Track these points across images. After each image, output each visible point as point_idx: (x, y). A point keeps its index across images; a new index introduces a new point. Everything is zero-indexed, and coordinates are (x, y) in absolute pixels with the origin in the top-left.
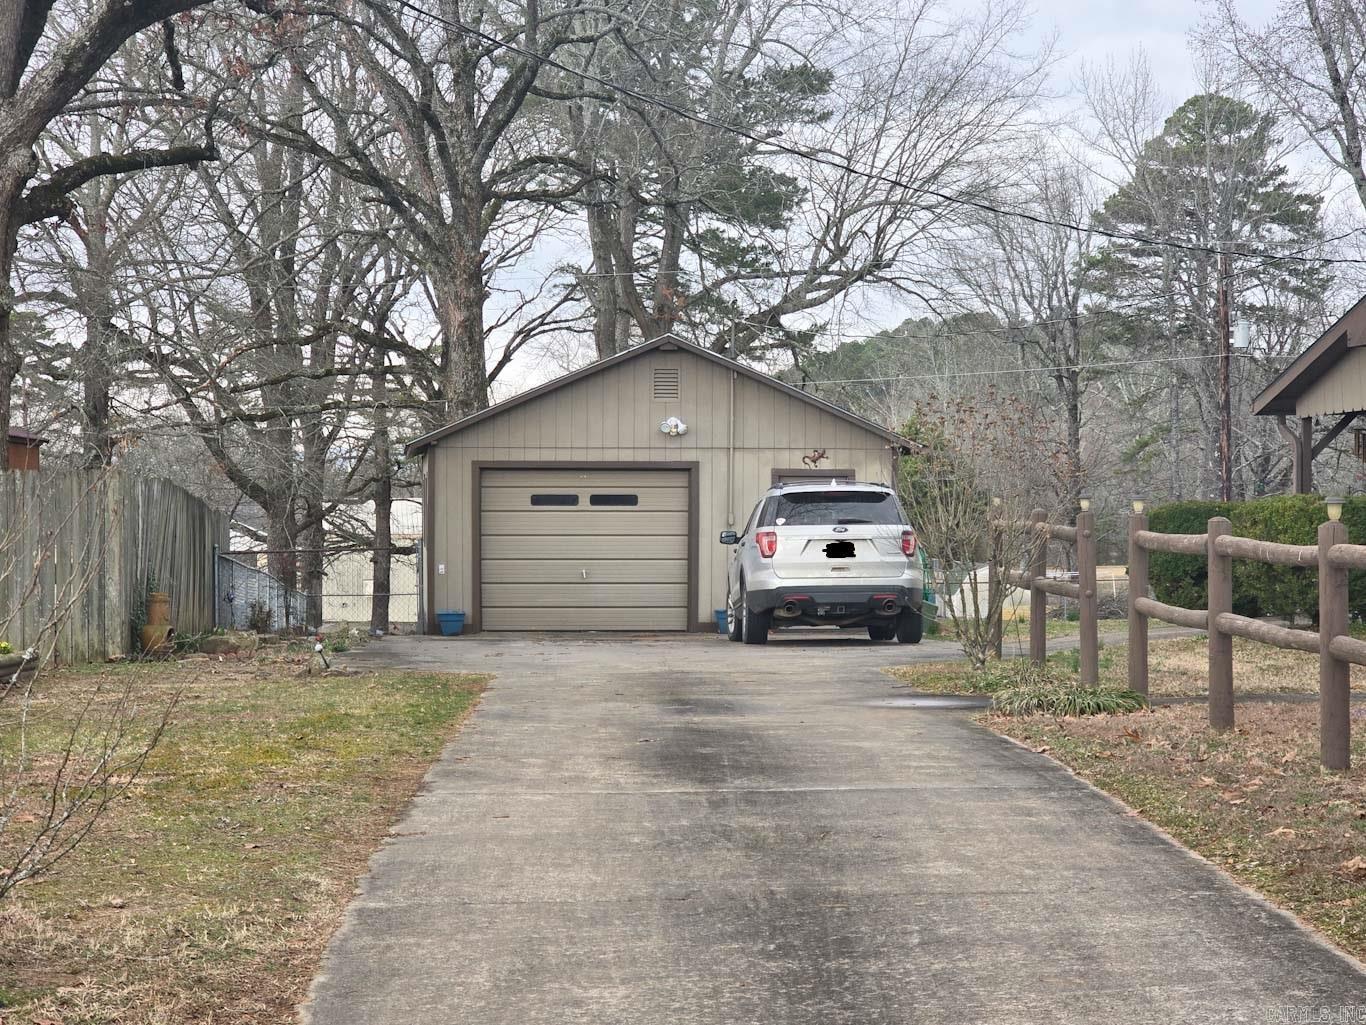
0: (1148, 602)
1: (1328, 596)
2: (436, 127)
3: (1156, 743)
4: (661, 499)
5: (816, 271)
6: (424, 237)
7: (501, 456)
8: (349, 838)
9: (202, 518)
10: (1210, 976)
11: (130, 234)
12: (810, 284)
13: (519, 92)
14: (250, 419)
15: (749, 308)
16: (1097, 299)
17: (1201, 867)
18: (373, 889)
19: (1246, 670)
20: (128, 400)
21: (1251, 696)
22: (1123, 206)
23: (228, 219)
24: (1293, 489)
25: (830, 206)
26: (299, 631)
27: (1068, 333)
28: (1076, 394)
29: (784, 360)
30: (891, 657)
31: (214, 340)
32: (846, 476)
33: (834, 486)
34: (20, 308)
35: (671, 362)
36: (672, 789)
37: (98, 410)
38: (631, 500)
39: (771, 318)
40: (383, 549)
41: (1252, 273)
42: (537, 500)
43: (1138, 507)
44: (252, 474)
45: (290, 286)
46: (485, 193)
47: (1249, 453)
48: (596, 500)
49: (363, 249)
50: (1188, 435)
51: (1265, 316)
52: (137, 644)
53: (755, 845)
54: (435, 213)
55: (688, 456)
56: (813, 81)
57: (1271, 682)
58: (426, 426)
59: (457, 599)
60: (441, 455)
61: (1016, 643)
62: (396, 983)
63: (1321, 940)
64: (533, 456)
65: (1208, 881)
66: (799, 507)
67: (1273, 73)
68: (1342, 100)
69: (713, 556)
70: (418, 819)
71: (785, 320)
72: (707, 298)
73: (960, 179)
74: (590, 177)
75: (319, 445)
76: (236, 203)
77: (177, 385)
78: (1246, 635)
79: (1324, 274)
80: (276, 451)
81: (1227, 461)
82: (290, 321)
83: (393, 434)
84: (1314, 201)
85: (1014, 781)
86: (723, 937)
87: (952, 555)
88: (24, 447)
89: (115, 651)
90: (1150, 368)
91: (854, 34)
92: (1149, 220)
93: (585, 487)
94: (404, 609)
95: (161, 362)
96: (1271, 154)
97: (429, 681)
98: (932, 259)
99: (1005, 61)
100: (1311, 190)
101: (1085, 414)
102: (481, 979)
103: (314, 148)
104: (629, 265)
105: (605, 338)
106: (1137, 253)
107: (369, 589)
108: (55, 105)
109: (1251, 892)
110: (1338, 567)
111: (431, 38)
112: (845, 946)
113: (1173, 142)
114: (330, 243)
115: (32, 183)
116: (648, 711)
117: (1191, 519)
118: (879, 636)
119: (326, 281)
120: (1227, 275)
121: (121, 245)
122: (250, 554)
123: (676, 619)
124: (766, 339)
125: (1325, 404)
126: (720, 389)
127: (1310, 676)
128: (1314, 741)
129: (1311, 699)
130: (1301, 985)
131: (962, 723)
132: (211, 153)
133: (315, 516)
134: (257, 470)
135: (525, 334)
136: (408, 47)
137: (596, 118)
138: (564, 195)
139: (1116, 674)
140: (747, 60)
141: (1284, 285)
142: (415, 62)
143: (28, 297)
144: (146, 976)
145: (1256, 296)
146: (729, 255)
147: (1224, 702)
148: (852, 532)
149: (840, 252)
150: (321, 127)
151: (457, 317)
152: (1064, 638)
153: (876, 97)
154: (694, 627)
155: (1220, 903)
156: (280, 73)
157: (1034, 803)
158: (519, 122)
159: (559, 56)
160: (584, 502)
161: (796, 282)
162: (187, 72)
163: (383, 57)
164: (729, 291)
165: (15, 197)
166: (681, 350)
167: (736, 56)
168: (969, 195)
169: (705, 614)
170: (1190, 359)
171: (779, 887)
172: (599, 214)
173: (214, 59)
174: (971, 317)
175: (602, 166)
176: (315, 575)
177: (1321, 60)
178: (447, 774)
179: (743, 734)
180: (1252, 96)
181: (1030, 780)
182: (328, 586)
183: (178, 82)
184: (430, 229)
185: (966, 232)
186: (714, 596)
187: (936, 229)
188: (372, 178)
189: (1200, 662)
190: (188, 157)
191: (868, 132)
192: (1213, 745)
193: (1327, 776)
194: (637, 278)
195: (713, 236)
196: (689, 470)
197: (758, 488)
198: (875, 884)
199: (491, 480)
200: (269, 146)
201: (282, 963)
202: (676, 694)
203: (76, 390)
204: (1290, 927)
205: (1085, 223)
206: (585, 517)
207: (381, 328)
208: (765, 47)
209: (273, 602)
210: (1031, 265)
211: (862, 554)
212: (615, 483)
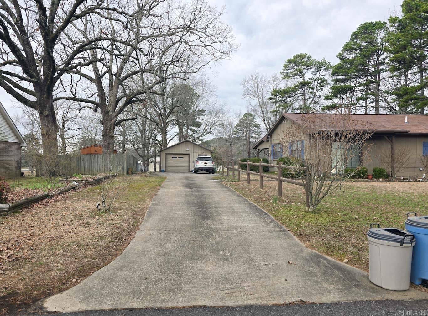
0: (240, 170)
1: (261, 169)
2: (161, 116)
3: (241, 185)
4: (186, 158)
5: (203, 133)
6: (160, 128)
7: (169, 153)
8: (151, 195)
9: (135, 160)
10: (247, 212)
11: (128, 127)
12: (202, 134)
13: (171, 112)
14: (141, 148)
15: (196, 137)
16: (235, 135)
17: (246, 199)
18: (154, 201)
19: (251, 177)
20: (127, 146)
21: (252, 180)
22: (238, 125)
23: (138, 126)
24: (257, 157)
25: (205, 125)
26: (146, 172)
27: (231, 139)
28: (232, 146)
29: (200, 142)
30: (211, 175)
31: (136, 140)
32: (206, 155)
33: (205, 156)
34: (115, 136)
35: (187, 143)
36: (187, 190)
37: (124, 147)
38: (183, 158)
39: (198, 138)
40: (155, 163)
41: (252, 133)
42: (172, 158)
43: (239, 159)
45: (145, 134)
46: (167, 123)
47: (252, 153)
48: (179, 158)
49: (153, 130)
50: (245, 151)
51: (254, 138)
52: (128, 173)
53: (196, 196)
54: (161, 126)
55: (189, 153)
56: (203, 111)
57: (254, 179)
58: (160, 149)
59: (163, 168)
60: (162, 153)
61: (225, 174)
62: (156, 211)
63: (260, 208)
64: (172, 153)
65: (247, 201)
66: (201, 159)
67: (255, 110)
68: (263, 114)
69: (192, 164)
70: (159, 193)
71: (200, 138)
72: (191, 136)
73: (220, 122)
74: (179, 122)
75: (148, 151)
76: (139, 124)
77: (133, 144)
78: (251, 173)
79: (260, 133)
80: (143, 152)
81: (249, 154)
82: (145, 138)
83: (157, 150)
84: (260, 125)
85: (225, 189)
86: (192, 206)
87: (218, 164)
88: (115, 151)
89: (125, 174)
90: (241, 144)
91: (208, 106)
92: (241, 127)
93: (178, 156)
94: (158, 169)
95: (131, 142)
96: (255, 119)
97: (160, 177)
98: (216, 131)
99: (225, 109)
100: (259, 124)
101: (233, 149)
102: (165, 211)
103: (148, 118)
104: (183, 132)
105: (180, 140)
106: (240, 131)
107: (154, 167)
108: (119, 113)
109: (252, 202)
110: (262, 166)
111: (161, 106)
112: (206, 208)
113: (244, 118)
114: (149, 129)
115: (116, 122)
116: (184, 181)
117: (245, 160)
118: (210, 173)
119: (149, 133)
120: (249, 133)
121: (126, 129)
122: (141, 163)
123: (188, 171)
124: (198, 140)
125: (260, 148)
126: (193, 145)
127: (258, 178)
128: (259, 185)
129: (259, 181)
130: (257, 213)
131: (219, 183)
132: (136, 119)
133: (148, 159)
134: (141, 154)
135: (171, 139)
136: (158, 107)
137: (179, 115)
138: (176, 124)
139: (237, 177)
140: (196, 109)
141: (256, 134)
142: (159, 109)
143: (116, 134)
144: (128, 210)
145: (253, 135)
146: (194, 131)
147: (249, 181)
148: (207, 161)
149: (206, 130)
150: (149, 116)
151: (164, 137)
152: (231, 173)
153: (210, 113)
154: (190, 172)
155: (248, 204)
156: (144, 110)
157: (227, 192)
158: (170, 116)
159: (175, 108)
160: (178, 158)
161: (201, 134)
162: (134, 109)
163: (156, 108)
164: (194, 135)
165: (115, 123)
166: (188, 141)
167: (195, 108)
168: (220, 124)
169: (191, 170)
170: (245, 143)
171: (199, 201)
172: (179, 126)
173: (137, 108)
174: (220, 138)
175: (180, 121)
176: (148, 166)
177: (260, 109)
178: (162, 188)
179: (195, 183)
180: (252, 113)
181: (227, 189)
182: (149, 167)
183: (133, 111)
184: (161, 127)
185: (220, 128)
186: (192, 168)
187: (217, 128)
188: (154, 122)
189: (246, 176)
190: (134, 119)
191: (209, 117)
192: (248, 186)
193: (260, 189)
194: (184, 133)
195: (192, 129)
196: (189, 154)
197: (196, 156)
198: (210, 200)
199: (167, 155)
200: (143, 118)
201: (143, 209)
202: (187, 179)
203: (121, 145)
204: (256, 206)
205: (233, 127)
206: (178, 159)
207: (155, 138)
208: (198, 107)
209: (143, 168)
210: (227, 132)
211: (208, 164)
212: (181, 156)
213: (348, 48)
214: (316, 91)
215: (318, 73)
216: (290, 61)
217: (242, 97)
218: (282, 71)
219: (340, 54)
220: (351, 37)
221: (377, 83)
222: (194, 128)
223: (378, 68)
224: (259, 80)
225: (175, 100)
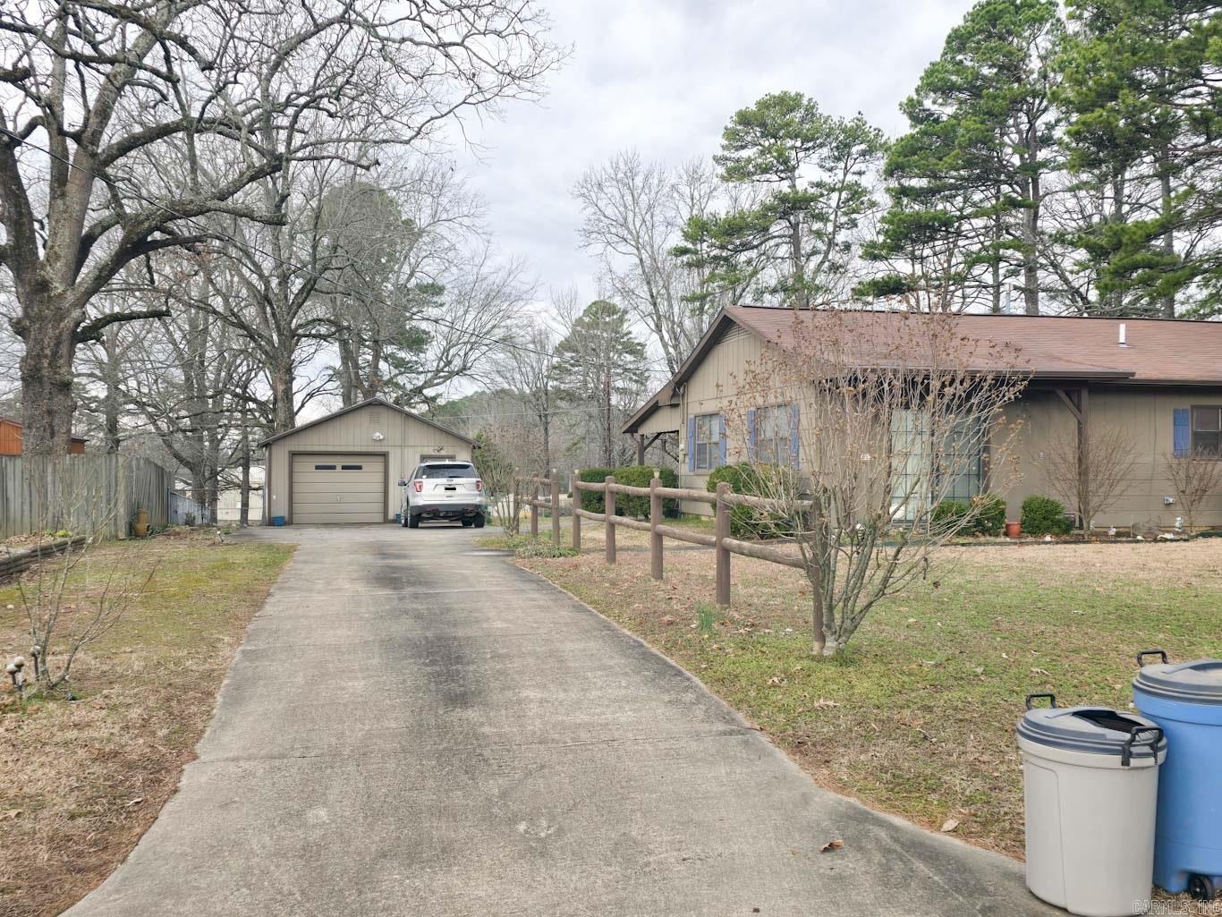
0: (580, 511)
1: (655, 510)
2: (271, 304)
3: (585, 569)
4: (372, 470)
5: (438, 371)
6: (266, 353)
7: (302, 449)
8: (237, 618)
9: (162, 474)
10: (611, 667)
11: (128, 348)
12: (436, 376)
13: (309, 290)
14: (185, 431)
15: (409, 387)
16: (555, 383)
17: (604, 621)
18: (249, 641)
19: (621, 538)
20: (125, 421)
21: (622, 549)
22: (565, 346)
23: (174, 343)
24: (636, 463)
25: (445, 343)
26: (208, 525)
27: (544, 397)
28: (547, 423)
29: (424, 407)
30: (471, 534)
31: (166, 396)
32: (452, 458)
33: (447, 462)
34: (76, 380)
35: (376, 409)
36: (382, 593)
37: (113, 427)
38: (359, 468)
39: (419, 391)
40: (245, 488)
41: (618, 374)
42: (318, 468)
43: (577, 471)
44: (184, 455)
45: (204, 372)
46: (293, 334)
47: (617, 448)
48: (344, 468)
49: (236, 357)
50: (593, 440)
51: (623, 391)
52: (133, 533)
53: (418, 617)
54: (270, 342)
55: (384, 449)
56: (436, 290)
57: (629, 543)
58: (266, 434)
59: (281, 510)
60: (274, 448)
61: (525, 527)
62: (261, 682)
63: (654, 650)
64: (316, 449)
65: (609, 628)
66: (432, 471)
67: (627, 293)
68: (655, 304)
69: (395, 491)
70: (268, 609)
71: (425, 391)
72: (390, 382)
73: (499, 333)
74: (340, 329)
75: (216, 443)
76: (178, 335)
77: (150, 416)
78: (620, 524)
79: (646, 374)
80: (197, 446)
81: (608, 451)
82: (202, 388)
83: (250, 438)
84: (643, 346)
85: (526, 586)
86: (406, 657)
87: (495, 490)
88: (77, 444)
89: (122, 535)
90: (577, 413)
91: (454, 270)
92: (576, 351)
93: (339, 462)
94: (255, 514)
95: (142, 405)
96: (625, 325)
97: (270, 547)
98: (488, 367)
99: (519, 285)
100: (642, 340)
101: (550, 432)
102: (300, 679)
103: (215, 312)
104: (357, 366)
105: (347, 398)
106: (572, 365)
107: (239, 506)
108: (93, 290)
109: (626, 631)
110: (658, 497)
111: (267, 265)
112: (459, 660)
113: (586, 320)
114: (221, 354)
115: (82, 325)
116: (369, 559)
117: (599, 476)
118: (466, 524)
119: (219, 371)
120: (608, 376)
121: (123, 353)
122: (183, 491)
123: (379, 518)
124: (417, 399)
125: (649, 429)
126: (398, 420)
127: (646, 540)
128: (649, 568)
129: (646, 550)
130: (648, 670)
131: (504, 562)
132: (167, 313)
133: (214, 474)
134: (186, 453)
135: (311, 395)
136: (257, 268)
137: (342, 304)
138: (329, 336)
139: (568, 540)
140: (408, 280)
141: (631, 379)
142: (261, 276)
143: (79, 375)
144: (145, 683)
145: (620, 384)
146: (400, 364)
147: (612, 551)
148: (456, 481)
149: (449, 363)
150: (217, 303)
151: (281, 388)
152: (545, 525)
153: (463, 298)
154: (386, 521)
155: (615, 637)
156: (200, 278)
157: (536, 595)
158: (308, 303)
159: (327, 274)
160: (339, 468)
161: (430, 375)
162: (156, 277)
163: (245, 271)
164: (401, 380)
165: (74, 332)
166: (381, 404)
167: (403, 278)
168: (504, 340)
169: (391, 516)
170: (594, 410)
171: (429, 634)
172: (344, 344)
173: (167, 270)
174: (503, 391)
175: (346, 324)
176: (214, 500)
177: (646, 288)
178: (280, 589)
179: (410, 568)
180: (617, 301)
181: (534, 586)
182: (220, 505)
183: (152, 281)
184: (267, 348)
185: (502, 355)
186: (395, 508)
187: (489, 354)
188: (242, 325)
189: (601, 535)
190: (159, 315)
191: (460, 313)
192: (608, 570)
193: (654, 582)
194: (361, 372)
195: (392, 356)
196: (385, 455)
197: (415, 463)
198: (470, 632)
199: (297, 459)
200: (193, 311)
201: (209, 675)
202: (382, 551)
203: (102, 418)
204: (642, 646)
205: (550, 352)
206: (338, 475)
207: (245, 391)
208: (418, 274)
209: (195, 511)
210: (529, 369)
211: (459, 490)
212: (352, 461)
213: (936, 82)
214: (835, 226)
215: (842, 165)
216: (745, 119)
217: (581, 240)
218: (720, 153)
219: (910, 100)
220: (945, 45)
221: (1028, 206)
222: (402, 354)
223: (1033, 156)
224: (639, 181)
225: (325, 241)
